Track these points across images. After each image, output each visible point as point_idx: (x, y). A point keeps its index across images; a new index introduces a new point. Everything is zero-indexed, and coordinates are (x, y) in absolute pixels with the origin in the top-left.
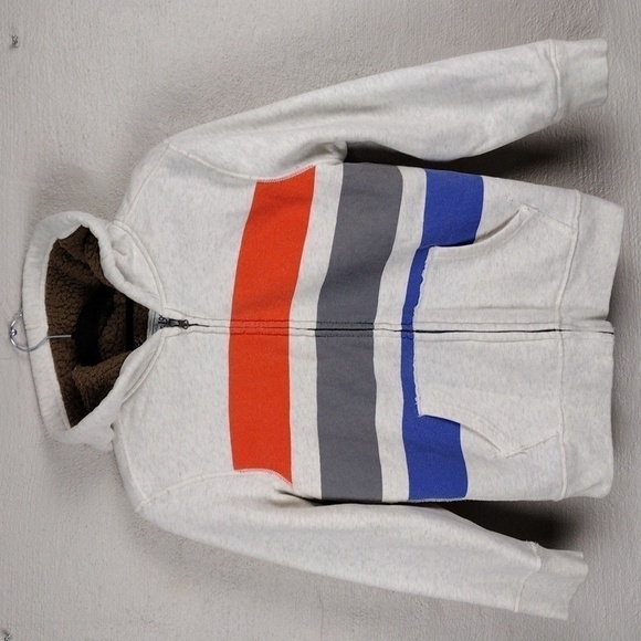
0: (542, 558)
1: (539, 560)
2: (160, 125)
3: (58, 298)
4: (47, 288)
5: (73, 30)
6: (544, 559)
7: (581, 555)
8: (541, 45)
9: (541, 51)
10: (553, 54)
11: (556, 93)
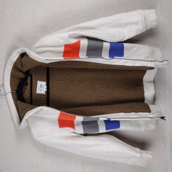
0: (140, 153)
1: (140, 154)
2: (39, 34)
3: (13, 84)
4: (10, 81)
5: (15, 9)
6: (141, 153)
7: (151, 153)
8: (138, 11)
9: (138, 12)
10: (141, 13)
11: (143, 23)
